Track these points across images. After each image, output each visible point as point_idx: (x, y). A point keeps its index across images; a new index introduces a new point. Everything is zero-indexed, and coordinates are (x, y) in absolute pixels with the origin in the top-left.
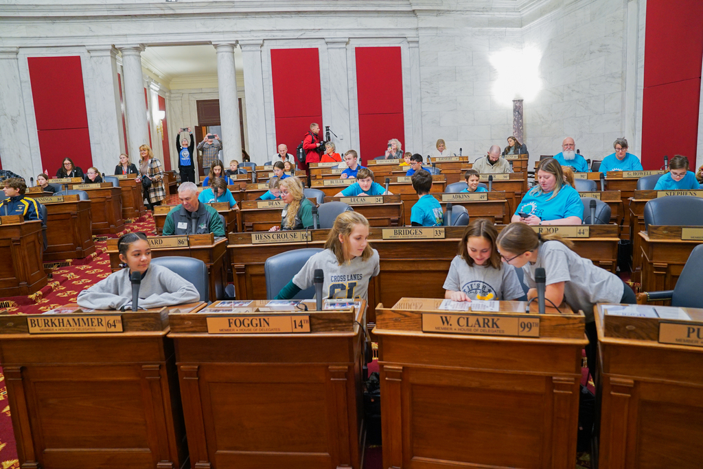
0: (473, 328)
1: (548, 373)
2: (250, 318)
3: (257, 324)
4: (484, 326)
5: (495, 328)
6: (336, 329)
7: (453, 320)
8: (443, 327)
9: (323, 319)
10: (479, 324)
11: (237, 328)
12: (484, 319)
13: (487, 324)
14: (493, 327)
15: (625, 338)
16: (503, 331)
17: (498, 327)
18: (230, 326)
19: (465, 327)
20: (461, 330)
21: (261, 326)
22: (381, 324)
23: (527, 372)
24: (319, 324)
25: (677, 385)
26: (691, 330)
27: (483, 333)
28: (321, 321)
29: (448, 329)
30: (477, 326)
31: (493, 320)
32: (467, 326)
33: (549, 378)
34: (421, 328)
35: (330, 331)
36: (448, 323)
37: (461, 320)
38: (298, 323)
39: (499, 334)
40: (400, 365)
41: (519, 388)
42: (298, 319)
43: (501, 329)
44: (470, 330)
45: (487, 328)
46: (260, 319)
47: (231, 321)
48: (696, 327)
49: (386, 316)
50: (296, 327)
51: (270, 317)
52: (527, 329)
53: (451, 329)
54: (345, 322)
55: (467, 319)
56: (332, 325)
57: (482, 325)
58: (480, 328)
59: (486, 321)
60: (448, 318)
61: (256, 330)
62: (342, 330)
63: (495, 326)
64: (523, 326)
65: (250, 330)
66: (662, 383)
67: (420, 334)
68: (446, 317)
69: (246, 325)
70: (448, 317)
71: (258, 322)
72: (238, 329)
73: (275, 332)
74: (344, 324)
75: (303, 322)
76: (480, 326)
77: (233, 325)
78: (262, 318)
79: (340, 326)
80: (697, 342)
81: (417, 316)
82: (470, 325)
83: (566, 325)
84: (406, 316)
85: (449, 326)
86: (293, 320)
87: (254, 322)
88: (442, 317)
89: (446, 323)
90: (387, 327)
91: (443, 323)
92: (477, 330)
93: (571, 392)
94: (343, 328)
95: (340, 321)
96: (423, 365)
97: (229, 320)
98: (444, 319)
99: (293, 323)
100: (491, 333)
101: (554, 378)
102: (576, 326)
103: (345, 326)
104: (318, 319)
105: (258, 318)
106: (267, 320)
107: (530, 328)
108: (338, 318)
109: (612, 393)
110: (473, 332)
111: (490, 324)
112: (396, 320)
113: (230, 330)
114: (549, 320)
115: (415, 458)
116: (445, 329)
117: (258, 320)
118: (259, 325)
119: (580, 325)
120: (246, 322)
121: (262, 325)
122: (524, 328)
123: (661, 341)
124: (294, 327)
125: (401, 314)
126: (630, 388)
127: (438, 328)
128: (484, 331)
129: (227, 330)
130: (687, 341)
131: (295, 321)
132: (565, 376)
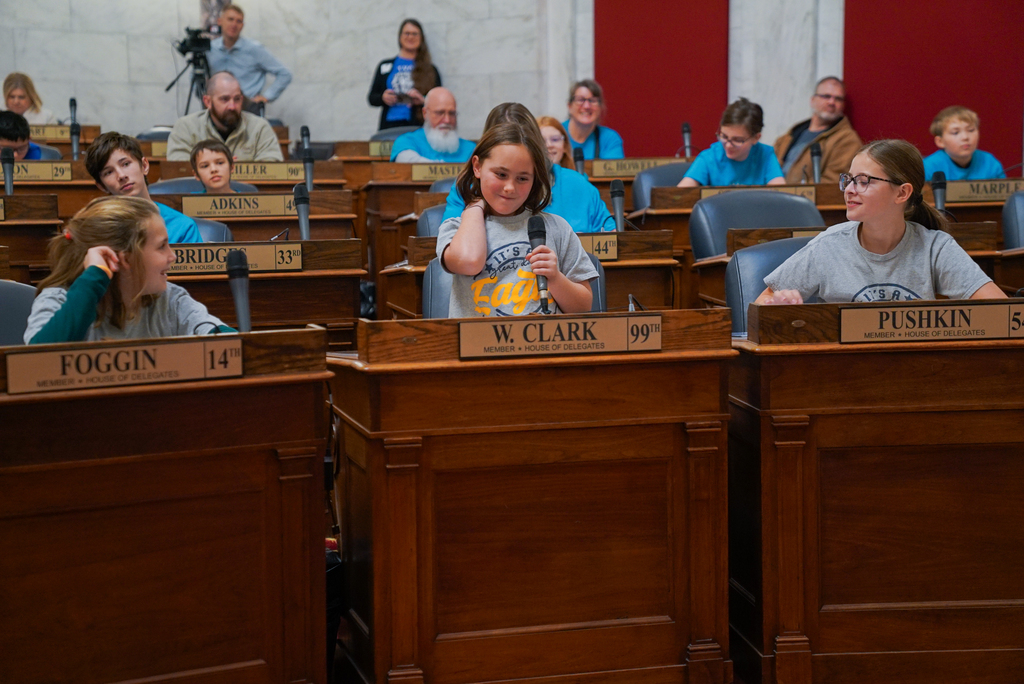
0: (551, 343)
1: (677, 418)
2: (114, 351)
3: (128, 365)
4: (570, 339)
5: (589, 341)
6: (295, 366)
7: (515, 332)
8: (498, 345)
9: (268, 347)
10: (561, 335)
11: (80, 376)
12: (570, 325)
13: (575, 333)
14: (585, 338)
15: (791, 342)
16: (603, 345)
17: (593, 338)
18: (64, 373)
19: (537, 343)
20: (529, 348)
21: (136, 368)
22: (379, 352)
23: (643, 420)
24: (260, 358)
25: (869, 413)
26: (885, 317)
27: (568, 351)
28: (262, 352)
29: (506, 349)
30: (558, 338)
31: (585, 324)
32: (541, 340)
33: (682, 426)
34: (457, 354)
35: (282, 371)
36: (506, 337)
37: (531, 329)
38: (218, 357)
39: (595, 350)
40: (417, 434)
41: (630, 454)
42: (218, 348)
43: (599, 340)
44: (547, 347)
45: (575, 342)
46: (136, 353)
47: (68, 359)
48: (890, 311)
49: (389, 336)
50: (213, 367)
51: (160, 348)
52: (641, 338)
53: (513, 348)
54: (311, 351)
55: (541, 326)
56: (285, 358)
57: (566, 336)
58: (563, 343)
59: (574, 328)
60: (507, 328)
61: (125, 377)
62: (306, 369)
63: (588, 336)
64: (635, 333)
65: (112, 379)
66: (849, 414)
67: (457, 364)
68: (503, 327)
69: (103, 367)
70: (507, 325)
71: (131, 359)
72: (84, 377)
73: (168, 379)
74: (309, 356)
75: (229, 353)
76: (563, 339)
77: (72, 372)
78: (140, 349)
79: (300, 360)
80: (893, 334)
81: (448, 329)
82: (545, 338)
83: (703, 325)
84: (427, 331)
85: (509, 344)
86: (209, 349)
87: (123, 360)
88: (495, 327)
89: (503, 338)
90: (390, 358)
91: (499, 338)
92: (558, 347)
93: (716, 448)
94: (307, 363)
95: (301, 350)
96: (460, 429)
97: (63, 358)
98: (500, 330)
99: (209, 356)
100: (583, 351)
101: (688, 424)
102: (719, 325)
103: (310, 360)
104: (259, 347)
105: (131, 349)
106: (151, 353)
107: (647, 335)
108: (299, 342)
109: (777, 443)
110: (551, 352)
111: (580, 333)
112: (408, 342)
113: (63, 382)
114: (676, 318)
115: (441, 637)
116: (501, 349)
117: (132, 355)
118: (132, 366)
119: (725, 323)
120: (104, 360)
121: (140, 365)
122: (637, 336)
123: (843, 341)
124: (209, 365)
125: (416, 328)
126: (804, 428)
127: (489, 349)
128: (570, 347)
129: (57, 382)
130: (880, 335)
131: (212, 353)
132: (703, 419)
